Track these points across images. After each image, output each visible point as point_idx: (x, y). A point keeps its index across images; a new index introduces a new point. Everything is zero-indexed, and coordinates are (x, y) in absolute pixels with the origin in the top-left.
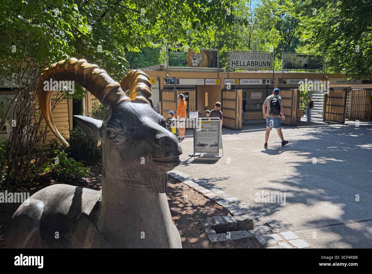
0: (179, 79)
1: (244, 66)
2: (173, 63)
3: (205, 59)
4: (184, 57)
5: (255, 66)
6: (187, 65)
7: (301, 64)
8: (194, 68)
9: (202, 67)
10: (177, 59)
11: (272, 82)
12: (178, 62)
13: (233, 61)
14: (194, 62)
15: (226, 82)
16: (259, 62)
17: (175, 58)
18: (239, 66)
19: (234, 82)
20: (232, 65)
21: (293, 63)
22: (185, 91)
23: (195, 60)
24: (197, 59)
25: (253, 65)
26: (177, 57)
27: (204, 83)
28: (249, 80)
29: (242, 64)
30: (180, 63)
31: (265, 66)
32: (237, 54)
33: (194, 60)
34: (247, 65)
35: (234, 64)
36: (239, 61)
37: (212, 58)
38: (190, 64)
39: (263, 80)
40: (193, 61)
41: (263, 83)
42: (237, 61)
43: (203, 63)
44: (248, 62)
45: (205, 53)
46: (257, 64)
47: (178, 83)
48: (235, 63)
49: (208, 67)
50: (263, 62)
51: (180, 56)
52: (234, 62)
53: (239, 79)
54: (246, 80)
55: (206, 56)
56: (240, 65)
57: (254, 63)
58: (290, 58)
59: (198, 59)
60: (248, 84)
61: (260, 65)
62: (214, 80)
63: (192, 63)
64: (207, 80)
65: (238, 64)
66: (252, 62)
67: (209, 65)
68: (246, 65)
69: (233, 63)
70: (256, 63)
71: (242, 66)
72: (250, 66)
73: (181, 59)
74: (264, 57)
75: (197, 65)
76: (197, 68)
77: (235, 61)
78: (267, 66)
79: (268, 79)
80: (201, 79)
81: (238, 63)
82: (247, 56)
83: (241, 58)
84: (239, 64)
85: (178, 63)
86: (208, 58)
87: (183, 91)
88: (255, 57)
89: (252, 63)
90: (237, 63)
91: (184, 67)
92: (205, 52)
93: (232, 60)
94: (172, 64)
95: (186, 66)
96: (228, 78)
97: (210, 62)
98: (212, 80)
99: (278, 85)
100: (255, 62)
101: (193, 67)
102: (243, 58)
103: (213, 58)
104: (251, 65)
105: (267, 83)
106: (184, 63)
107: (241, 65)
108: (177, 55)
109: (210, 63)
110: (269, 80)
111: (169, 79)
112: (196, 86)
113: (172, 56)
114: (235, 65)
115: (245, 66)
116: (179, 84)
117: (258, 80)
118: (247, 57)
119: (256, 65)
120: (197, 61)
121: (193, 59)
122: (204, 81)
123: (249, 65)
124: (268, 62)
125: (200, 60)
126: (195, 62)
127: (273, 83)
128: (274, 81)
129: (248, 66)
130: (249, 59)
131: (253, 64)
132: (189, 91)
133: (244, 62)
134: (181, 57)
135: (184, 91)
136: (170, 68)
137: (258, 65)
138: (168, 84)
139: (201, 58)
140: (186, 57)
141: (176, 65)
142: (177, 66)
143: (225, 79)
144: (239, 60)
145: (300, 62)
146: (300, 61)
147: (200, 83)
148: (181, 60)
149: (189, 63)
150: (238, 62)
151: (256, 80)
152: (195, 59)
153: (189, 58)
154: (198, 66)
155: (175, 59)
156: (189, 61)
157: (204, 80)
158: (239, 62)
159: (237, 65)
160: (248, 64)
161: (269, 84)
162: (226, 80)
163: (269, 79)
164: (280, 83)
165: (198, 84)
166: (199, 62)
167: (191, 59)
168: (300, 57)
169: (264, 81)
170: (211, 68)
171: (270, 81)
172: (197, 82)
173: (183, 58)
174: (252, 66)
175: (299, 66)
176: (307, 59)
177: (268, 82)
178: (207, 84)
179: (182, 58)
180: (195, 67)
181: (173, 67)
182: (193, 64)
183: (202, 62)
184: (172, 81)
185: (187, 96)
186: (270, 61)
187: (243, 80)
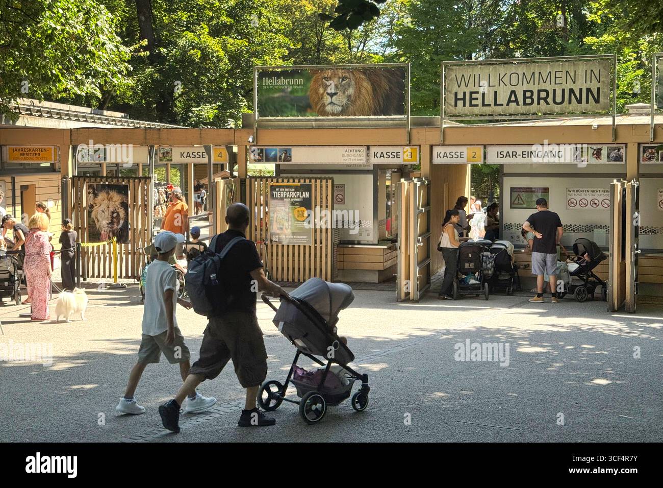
0: (291, 149)
1: (496, 104)
2: (271, 107)
3: (363, 91)
4: (302, 90)
5: (539, 103)
6: (309, 110)
8: (330, 117)
9: (355, 115)
10: (282, 97)
11: (613, 154)
12: (284, 103)
13: (456, 94)
14: (331, 103)
15: (438, 155)
16: (554, 91)
17: (276, 95)
18: (477, 105)
19: (466, 154)
20: (456, 105)
22: (302, 181)
23: (334, 97)
24: (339, 93)
25: (529, 101)
26: (283, 91)
27: (364, 158)
28: (519, 150)
29: (489, 99)
30: (290, 106)
31: (579, 102)
32: (473, 71)
33: (332, 97)
34: (509, 101)
35: (460, 103)
36: (477, 93)
37: (387, 88)
38: (318, 107)
40: (327, 99)
42: (471, 93)
43: (359, 103)
44: (513, 92)
45: (363, 76)
46: (545, 99)
47: (288, 158)
48: (464, 99)
49: (375, 114)
50: (571, 91)
51: (289, 89)
52: (460, 96)
53: (486, 146)
54: (511, 149)
55: (366, 84)
56: (484, 105)
57: (535, 97)
59: (344, 93)
61: (559, 99)
62: (399, 149)
63: (324, 105)
64: (373, 150)
65: (474, 102)
66: (525, 92)
67: (378, 107)
68: (505, 104)
69: (456, 99)
70: (543, 95)
71: (489, 105)
72: (518, 104)
73: (292, 96)
74: (572, 74)
75: (340, 109)
76: (341, 117)
77: (465, 93)
78: (587, 102)
79: (595, 147)
80: (356, 148)
81: (477, 99)
82: (508, 76)
83: (484, 83)
84: (479, 102)
85: (286, 107)
86: (374, 90)
87: (297, 181)
88: (537, 75)
89: (528, 94)
90: (471, 99)
91: (300, 118)
92: (364, 73)
93: (455, 90)
94: (269, 110)
95: (307, 114)
97: (381, 99)
98: (390, 149)
99: (640, 167)
100: (539, 91)
101: (328, 116)
103: (390, 88)
104: (521, 102)
105: (592, 160)
106: (301, 105)
107: (486, 103)
108: (283, 87)
109: (382, 103)
110: (601, 149)
111: (264, 148)
113: (268, 90)
114: (464, 105)
115: (502, 105)
116: (290, 163)
118: (506, 80)
119: (542, 101)
120: (340, 99)
121: (328, 94)
122: (364, 153)
123: (516, 101)
125: (350, 96)
126: (333, 101)
127: (618, 158)
129: (513, 105)
130: (514, 82)
131: (531, 97)
132: (313, 181)
133: (496, 93)
134: (292, 92)
135: (299, 182)
136: (262, 121)
137: (550, 100)
138: (260, 161)
139: (351, 91)
140: (306, 91)
141: (278, 111)
142: (282, 116)
144: (480, 90)
147: (353, 158)
148: (292, 100)
149: (317, 104)
150: (474, 96)
152: (335, 94)
153: (317, 92)
154: (342, 113)
155: (278, 98)
156: (316, 100)
157: (364, 149)
158: (479, 96)
159: (471, 105)
160: (513, 98)
161: (604, 160)
163: (599, 146)
165: (347, 162)
166: (345, 101)
167: (322, 95)
170: (382, 117)
171: (604, 152)
172: (343, 155)
173: (300, 94)
174: (525, 104)
178: (376, 161)
179: (296, 94)
180: (333, 114)
181: (270, 118)
182: (329, 108)
183: (354, 102)
184: (273, 153)
185: (306, 195)
186: (596, 85)
187: (500, 149)
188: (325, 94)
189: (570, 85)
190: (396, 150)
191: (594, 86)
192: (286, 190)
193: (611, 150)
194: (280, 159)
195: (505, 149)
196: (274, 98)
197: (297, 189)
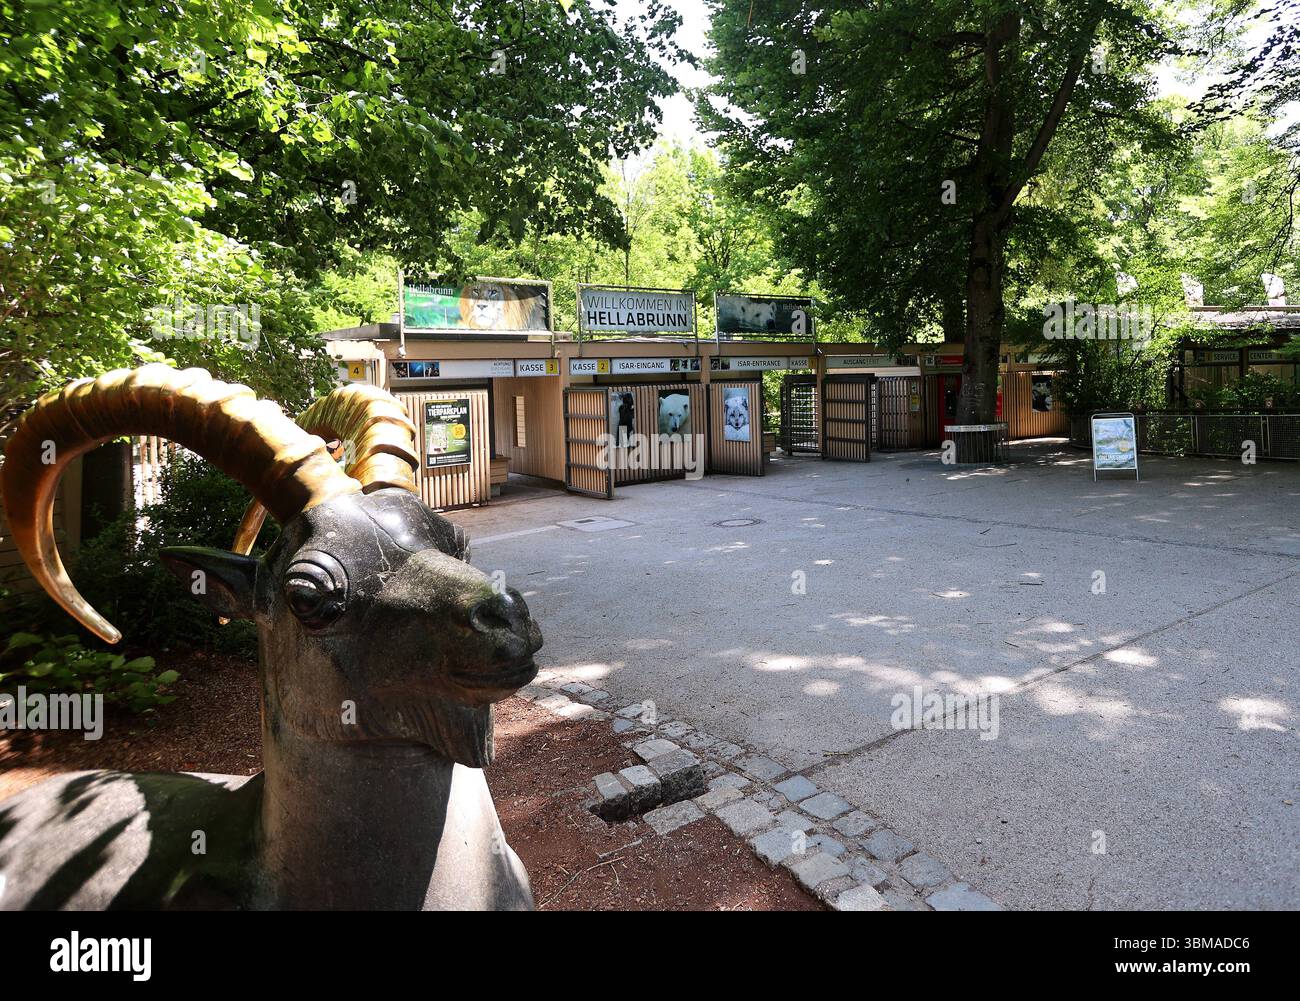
0: (438, 363)
1: (619, 324)
2: (418, 317)
3: (512, 305)
4: (450, 301)
5: (648, 325)
7: (759, 322)
10: (430, 307)
11: (694, 365)
12: (434, 314)
13: (589, 313)
14: (482, 316)
15: (574, 367)
16: (657, 314)
17: (424, 305)
18: (605, 323)
19: (596, 367)
20: (589, 322)
21: (741, 318)
22: (458, 396)
24: (488, 305)
25: (641, 322)
26: (430, 300)
27: (512, 372)
28: (635, 362)
29: (614, 319)
30: (438, 317)
31: (674, 324)
32: (600, 294)
33: (481, 309)
34: (628, 322)
35: (592, 320)
36: (605, 313)
37: (533, 304)
38: (468, 319)
39: (672, 361)
41: (673, 368)
42: (600, 313)
43: (508, 316)
45: (510, 290)
46: (652, 321)
47: (435, 373)
48: (595, 318)
50: (668, 315)
52: (592, 315)
53: (611, 359)
54: (629, 361)
55: (514, 299)
56: (610, 324)
57: (645, 319)
58: (733, 307)
59: (492, 306)
60: (635, 370)
62: (543, 362)
63: (473, 318)
64: (519, 363)
65: (603, 321)
66: (638, 314)
67: (525, 322)
68: (625, 323)
69: (589, 318)
70: (651, 318)
71: (614, 324)
72: (634, 324)
73: (442, 307)
74: (669, 302)
75: (489, 321)
77: (595, 312)
78: (679, 325)
79: (684, 360)
80: (504, 362)
81: (604, 318)
83: (609, 305)
84: (606, 320)
85: (435, 317)
86: (522, 305)
89: (641, 317)
90: (601, 318)
92: (512, 288)
93: (587, 310)
94: (416, 321)
96: (580, 358)
97: (527, 314)
98: (535, 363)
99: (711, 374)
100: (648, 314)
102: (616, 305)
103: (535, 304)
104: (636, 323)
105: (682, 370)
106: (452, 316)
108: (430, 297)
109: (528, 318)
110: (686, 361)
111: (408, 362)
112: (490, 380)
113: (415, 299)
114: (595, 323)
116: (437, 377)
117: (659, 361)
118: (625, 303)
119: (651, 323)
120: (490, 312)
121: (479, 306)
122: (512, 367)
123: (633, 321)
124: (679, 316)
125: (498, 309)
126: (484, 313)
127: (697, 368)
128: (699, 362)
129: (631, 324)
130: (631, 306)
131: (643, 319)
132: (469, 395)
133: (618, 313)
134: (441, 302)
137: (655, 322)
138: (403, 376)
139: (500, 305)
140: (455, 302)
141: (426, 323)
143: (570, 359)
144: (607, 311)
145: (758, 315)
146: (755, 313)
147: (501, 371)
148: (440, 310)
149: (467, 316)
150: (602, 315)
151: (655, 361)
152: (485, 306)
153: (465, 304)
155: (426, 307)
156: (465, 312)
157: (509, 362)
158: (606, 316)
159: (600, 323)
160: (630, 320)
161: (689, 370)
162: (573, 362)
163: (686, 359)
164: (715, 368)
165: (496, 375)
166: (495, 314)
167: (471, 307)
168: (755, 304)
169: (674, 363)
171: (689, 363)
172: (492, 369)
173: (450, 305)
174: (639, 324)
175: (754, 325)
176: (773, 308)
177: (685, 366)
178: (521, 373)
179: (445, 305)
182: (478, 321)
183: (503, 316)
184: (418, 368)
185: (464, 411)
186: (685, 312)
187: (621, 361)
188: (476, 306)
189: (667, 312)
190: (540, 362)
191: (683, 313)
192: (443, 406)
193: (693, 361)
194: (427, 374)
195: (626, 361)
196: (421, 308)
197: (454, 405)
